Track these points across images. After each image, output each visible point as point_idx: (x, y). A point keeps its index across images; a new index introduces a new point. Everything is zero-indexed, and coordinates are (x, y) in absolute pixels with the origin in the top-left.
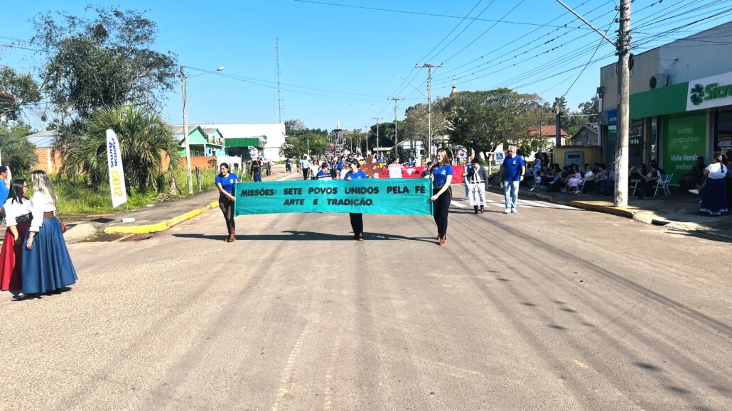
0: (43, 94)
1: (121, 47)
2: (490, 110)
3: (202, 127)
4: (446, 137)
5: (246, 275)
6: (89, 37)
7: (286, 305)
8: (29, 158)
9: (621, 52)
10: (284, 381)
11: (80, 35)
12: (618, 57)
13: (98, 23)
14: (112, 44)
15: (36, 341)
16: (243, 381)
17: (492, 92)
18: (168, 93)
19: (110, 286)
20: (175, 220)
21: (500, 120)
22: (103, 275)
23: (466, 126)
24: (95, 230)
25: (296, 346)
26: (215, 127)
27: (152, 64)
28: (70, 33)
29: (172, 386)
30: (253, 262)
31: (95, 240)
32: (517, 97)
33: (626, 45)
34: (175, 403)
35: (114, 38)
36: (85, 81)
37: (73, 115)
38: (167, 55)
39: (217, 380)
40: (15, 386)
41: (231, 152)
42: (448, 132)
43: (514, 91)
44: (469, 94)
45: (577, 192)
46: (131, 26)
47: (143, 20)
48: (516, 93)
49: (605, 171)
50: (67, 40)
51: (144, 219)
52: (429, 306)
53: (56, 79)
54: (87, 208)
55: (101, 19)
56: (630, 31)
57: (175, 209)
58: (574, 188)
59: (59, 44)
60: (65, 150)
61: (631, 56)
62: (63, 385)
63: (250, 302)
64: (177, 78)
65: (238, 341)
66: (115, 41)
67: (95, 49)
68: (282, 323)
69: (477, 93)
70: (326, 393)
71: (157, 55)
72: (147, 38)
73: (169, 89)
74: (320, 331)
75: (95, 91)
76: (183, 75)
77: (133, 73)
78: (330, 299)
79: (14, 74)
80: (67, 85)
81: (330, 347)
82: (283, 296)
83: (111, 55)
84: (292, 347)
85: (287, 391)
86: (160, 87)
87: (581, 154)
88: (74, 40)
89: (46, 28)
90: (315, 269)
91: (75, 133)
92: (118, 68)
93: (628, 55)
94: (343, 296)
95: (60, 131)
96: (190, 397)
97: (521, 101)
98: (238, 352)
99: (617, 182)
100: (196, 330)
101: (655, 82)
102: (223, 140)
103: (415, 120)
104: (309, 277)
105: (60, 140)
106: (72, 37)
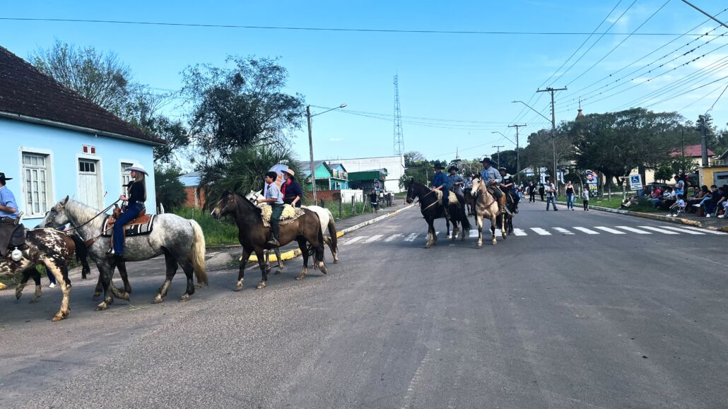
0: (191, 139)
1: (256, 93)
2: (622, 132)
4: (573, 162)
5: (367, 301)
6: (229, 85)
7: (406, 332)
8: (179, 196)
11: (222, 84)
13: (237, 72)
14: (248, 90)
17: (625, 113)
18: (297, 132)
21: (633, 142)
23: (595, 150)
24: (230, 259)
25: (416, 373)
26: (340, 162)
27: (282, 105)
28: (213, 83)
31: (231, 268)
32: (652, 116)
35: (250, 84)
37: (216, 156)
38: (295, 97)
41: (353, 185)
42: (575, 157)
43: (648, 111)
46: (264, 73)
47: (275, 67)
48: (651, 113)
50: (211, 89)
53: (202, 125)
55: (239, 69)
59: (207, 92)
60: (209, 188)
63: (371, 328)
64: (304, 118)
65: (358, 365)
66: (251, 87)
67: (233, 95)
68: (402, 350)
69: (606, 114)
71: (287, 97)
72: (278, 82)
73: (297, 128)
74: (441, 360)
75: (233, 134)
77: (266, 115)
78: (451, 327)
81: (452, 376)
82: (403, 322)
83: (247, 100)
86: (289, 126)
88: (216, 89)
90: (435, 297)
91: (217, 172)
92: (253, 111)
94: (464, 324)
98: (358, 378)
100: (318, 353)
102: (346, 174)
103: (539, 146)
104: (428, 305)
105: (205, 179)
106: (215, 86)
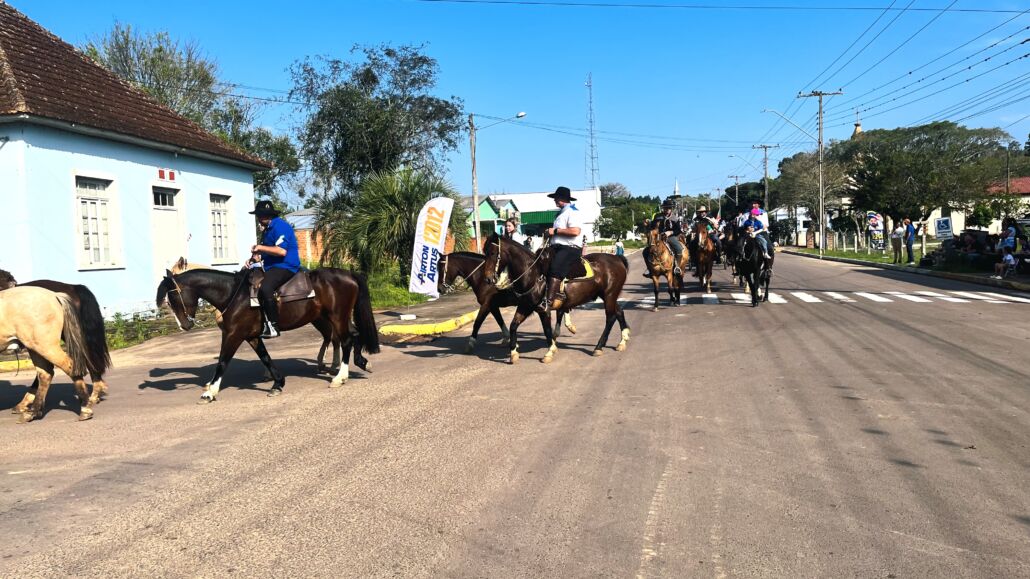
0: (302, 161)
1: (394, 96)
2: (918, 156)
3: (492, 198)
4: (846, 200)
5: (569, 390)
7: (633, 434)
10: (647, 539)
11: (346, 84)
15: (312, 463)
16: (589, 534)
17: (924, 129)
18: (451, 154)
19: (393, 399)
20: (466, 318)
21: (936, 171)
22: (384, 386)
23: (879, 183)
25: (658, 490)
26: (508, 197)
27: (431, 114)
28: (333, 81)
29: (491, 533)
30: (576, 375)
32: (964, 133)
34: (498, 555)
36: (352, 142)
37: (336, 187)
38: (450, 101)
39: (550, 530)
41: (529, 231)
42: (848, 193)
43: (960, 125)
44: (882, 132)
47: (421, 58)
48: (963, 128)
51: (426, 317)
52: (860, 445)
53: (319, 141)
55: (370, 62)
57: (464, 304)
59: (325, 95)
64: (462, 132)
66: (387, 88)
67: (363, 100)
69: (897, 131)
70: (715, 561)
71: (438, 101)
72: (425, 81)
73: (452, 148)
75: (363, 154)
76: (471, 125)
77: (408, 128)
78: (697, 428)
79: (268, 138)
80: (331, 148)
81: (710, 496)
83: (382, 107)
85: (654, 554)
86: (441, 145)
88: (339, 91)
89: (305, 78)
90: (666, 386)
91: (340, 208)
94: (716, 425)
95: (322, 208)
96: (517, 550)
97: (972, 140)
100: (512, 460)
102: (518, 215)
103: (796, 176)
105: (323, 218)
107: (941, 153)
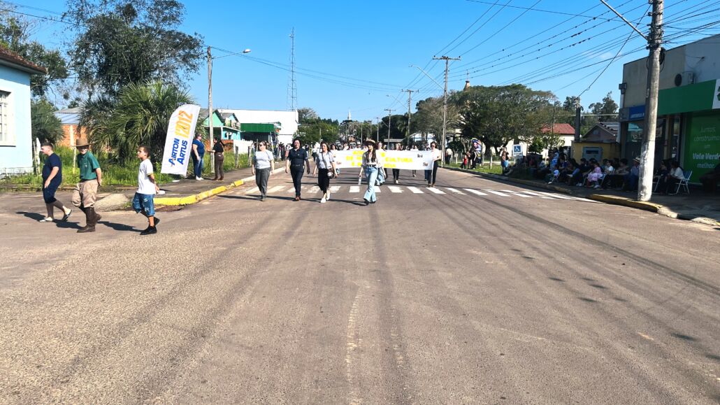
1: (149, 28)
4: (458, 131)
6: (117, 15)
7: (333, 272)
8: (56, 131)
9: (652, 46)
10: (350, 337)
12: (649, 50)
13: (129, 2)
14: (140, 24)
15: (95, 292)
16: (310, 335)
17: (506, 88)
20: (204, 195)
23: (479, 121)
24: (127, 200)
28: (100, 11)
29: (241, 336)
31: (128, 209)
32: (530, 93)
33: (658, 39)
34: (248, 350)
35: (142, 17)
39: (283, 333)
40: (85, 330)
41: (246, 136)
43: (528, 87)
44: (482, 87)
45: (596, 186)
46: (159, 7)
47: (172, 2)
48: (529, 90)
49: (627, 167)
50: (98, 17)
51: (174, 192)
52: (476, 279)
53: (86, 56)
54: (114, 181)
56: (662, 25)
58: (593, 182)
59: (90, 21)
60: (91, 126)
61: (663, 50)
62: (133, 330)
63: (297, 268)
65: (294, 300)
66: (143, 21)
67: (125, 27)
68: (333, 287)
69: (491, 88)
70: (395, 349)
71: (184, 36)
73: (193, 71)
74: (373, 296)
75: (122, 69)
76: (210, 55)
79: (42, 51)
80: (96, 62)
81: (388, 310)
82: (327, 263)
84: (350, 308)
85: (356, 346)
87: (599, 150)
88: (104, 18)
89: (77, 5)
91: (101, 109)
92: (146, 47)
93: (660, 49)
95: (86, 108)
96: (261, 346)
97: (535, 97)
98: (297, 310)
99: (642, 176)
100: (250, 289)
101: (681, 78)
103: (429, 112)
104: (348, 249)
105: (88, 116)
106: (103, 15)
107: (516, 105)
